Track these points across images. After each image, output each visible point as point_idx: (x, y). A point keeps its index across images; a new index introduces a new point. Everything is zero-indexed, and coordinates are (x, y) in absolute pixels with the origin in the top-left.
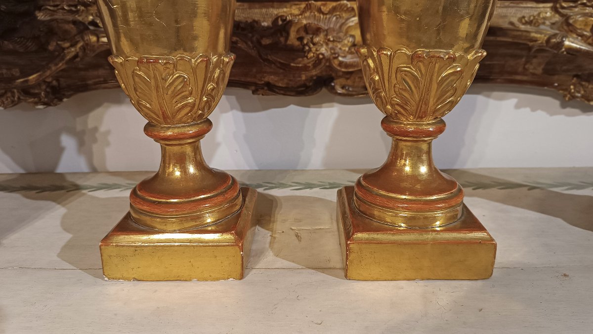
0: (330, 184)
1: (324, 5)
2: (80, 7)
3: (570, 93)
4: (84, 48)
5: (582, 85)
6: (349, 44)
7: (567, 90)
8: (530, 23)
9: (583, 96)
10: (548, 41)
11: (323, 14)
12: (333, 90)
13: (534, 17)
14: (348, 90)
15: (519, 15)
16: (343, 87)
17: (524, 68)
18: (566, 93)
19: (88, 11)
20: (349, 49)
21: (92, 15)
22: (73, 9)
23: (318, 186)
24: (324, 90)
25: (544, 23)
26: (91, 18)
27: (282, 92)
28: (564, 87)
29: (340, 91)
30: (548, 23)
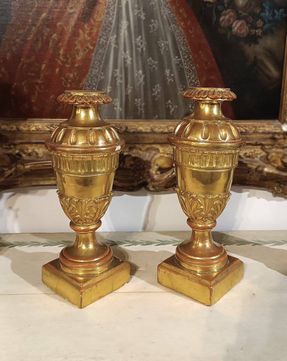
0: (146, 242)
1: (143, 146)
2: (12, 146)
3: (275, 191)
4: (16, 171)
5: (281, 187)
6: (156, 170)
7: (273, 189)
8: (249, 157)
9: (282, 193)
10: (256, 169)
11: (143, 151)
12: (148, 189)
13: (252, 153)
14: (156, 189)
15: (244, 152)
16: (153, 187)
17: (250, 178)
18: (273, 191)
19: (15, 148)
20: (156, 172)
21: (18, 149)
22: (8, 147)
23: (140, 243)
24: (143, 189)
25: (257, 157)
26: (17, 151)
27: (120, 189)
28: (272, 188)
29: (152, 189)
30: (259, 156)
